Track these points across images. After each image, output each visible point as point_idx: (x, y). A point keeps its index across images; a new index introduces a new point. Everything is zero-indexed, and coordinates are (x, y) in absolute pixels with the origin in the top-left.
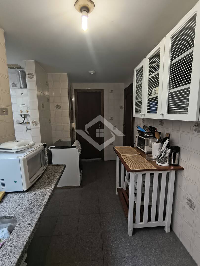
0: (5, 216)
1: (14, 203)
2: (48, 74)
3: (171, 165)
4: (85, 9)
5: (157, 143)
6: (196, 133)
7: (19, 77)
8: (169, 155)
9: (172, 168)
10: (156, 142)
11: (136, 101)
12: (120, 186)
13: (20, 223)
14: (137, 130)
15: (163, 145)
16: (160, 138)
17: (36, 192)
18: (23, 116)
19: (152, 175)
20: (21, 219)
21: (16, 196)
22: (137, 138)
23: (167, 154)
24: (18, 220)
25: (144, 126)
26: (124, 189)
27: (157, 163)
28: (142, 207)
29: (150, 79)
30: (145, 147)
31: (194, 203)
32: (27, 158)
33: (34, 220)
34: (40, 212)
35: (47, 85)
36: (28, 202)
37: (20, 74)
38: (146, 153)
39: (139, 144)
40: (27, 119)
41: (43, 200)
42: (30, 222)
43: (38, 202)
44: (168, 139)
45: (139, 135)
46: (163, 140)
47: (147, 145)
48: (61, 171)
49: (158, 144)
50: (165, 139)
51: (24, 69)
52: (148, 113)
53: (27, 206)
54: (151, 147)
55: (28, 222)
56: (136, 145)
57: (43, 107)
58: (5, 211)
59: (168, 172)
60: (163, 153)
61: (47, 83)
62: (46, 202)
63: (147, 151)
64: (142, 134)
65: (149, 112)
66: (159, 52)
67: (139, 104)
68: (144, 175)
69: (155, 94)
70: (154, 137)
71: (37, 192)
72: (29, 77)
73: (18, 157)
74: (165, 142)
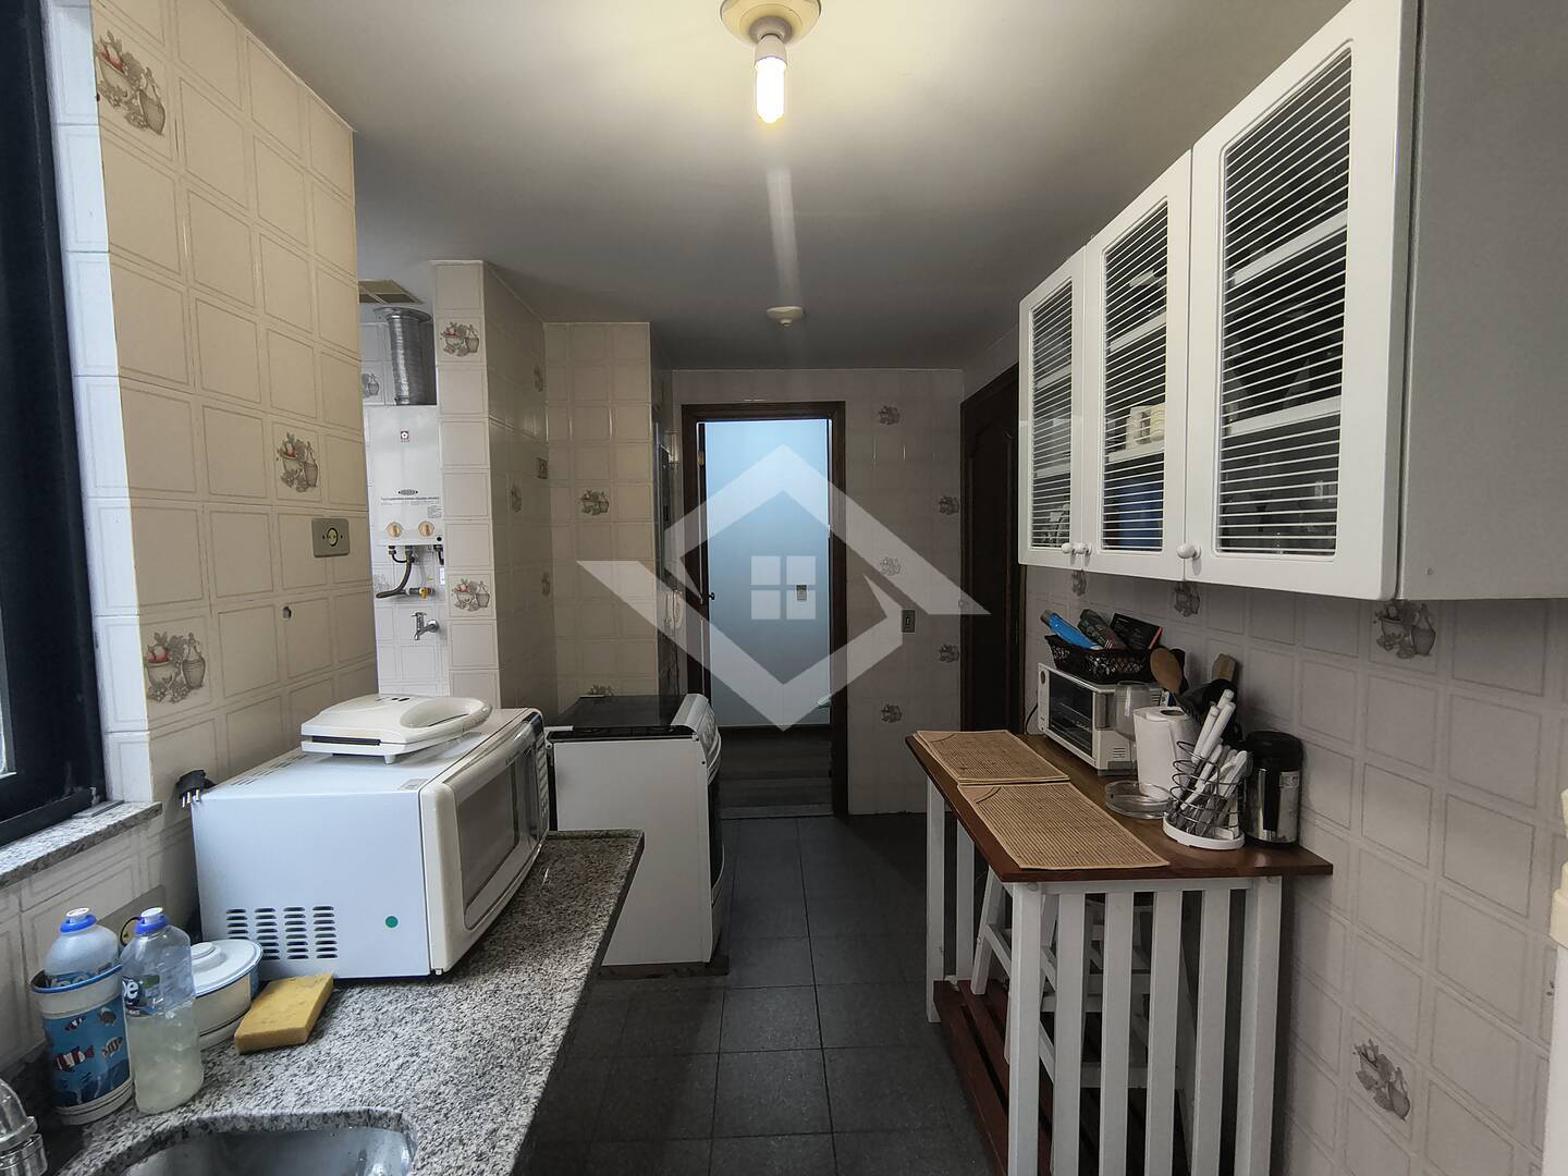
0: (344, 1109)
1: (388, 1038)
2: (545, 325)
3: (1251, 843)
4: (775, 28)
5: (1163, 712)
6: (1391, 656)
7: (394, 347)
8: (1240, 788)
9: (1261, 861)
10: (1161, 708)
11: (1035, 475)
12: (950, 966)
13: (429, 1150)
14: (1046, 637)
15: (1202, 725)
16: (1184, 686)
17: (498, 984)
18: (401, 556)
19: (1144, 900)
20: (435, 1127)
21: (390, 1002)
22: (1043, 682)
23: (1228, 780)
24: (419, 1134)
25: (1085, 615)
26: (977, 988)
27: (1171, 830)
28: (1090, 1099)
29: (1113, 360)
30: (1097, 735)
31: (1404, 1075)
32: (457, 791)
33: (508, 1138)
34: (535, 1092)
35: (540, 385)
36: (461, 1039)
37: (398, 330)
38: (1099, 774)
39: (1057, 721)
40: (422, 568)
41: (543, 1029)
42: (484, 1148)
43: (514, 1040)
44: (1228, 694)
45: (1059, 668)
46: (1199, 699)
47: (1107, 724)
48: (622, 869)
49: (1173, 721)
50: (1212, 694)
51: (421, 303)
52: (1107, 542)
53: (458, 1059)
54: (1132, 739)
55: (474, 1148)
56: (1041, 722)
57: (517, 506)
58: (340, 1085)
59: (1239, 883)
60: (1204, 774)
61: (537, 373)
62: (559, 1041)
63: (1109, 763)
64: (1072, 658)
65: (1113, 538)
66: (1158, 220)
67: (1055, 490)
68: (1096, 902)
69: (1145, 441)
70: (1145, 678)
71: (506, 981)
72: (450, 349)
73: (412, 787)
74: (1213, 710)
